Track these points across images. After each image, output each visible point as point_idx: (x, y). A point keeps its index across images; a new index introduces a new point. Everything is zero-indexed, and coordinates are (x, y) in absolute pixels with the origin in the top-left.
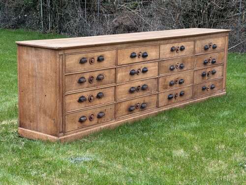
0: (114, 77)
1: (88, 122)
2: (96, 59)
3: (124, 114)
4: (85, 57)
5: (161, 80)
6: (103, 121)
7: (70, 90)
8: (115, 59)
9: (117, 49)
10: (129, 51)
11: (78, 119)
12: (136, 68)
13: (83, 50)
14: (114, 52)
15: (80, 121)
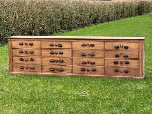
0: (40, 53)
1: (25, 69)
2: (28, 44)
3: (47, 71)
4: (22, 42)
5: (74, 59)
6: (34, 71)
7: (15, 54)
8: (40, 45)
9: (41, 41)
10: (49, 43)
11: (19, 67)
12: (54, 51)
13: (21, 40)
14: (39, 42)
15: (20, 68)
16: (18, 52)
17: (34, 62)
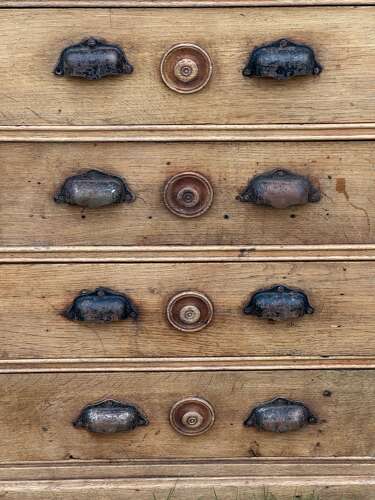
2: (231, 58)
6: (304, 451)
15: (81, 422)
16: (28, 196)
17: (308, 338)
